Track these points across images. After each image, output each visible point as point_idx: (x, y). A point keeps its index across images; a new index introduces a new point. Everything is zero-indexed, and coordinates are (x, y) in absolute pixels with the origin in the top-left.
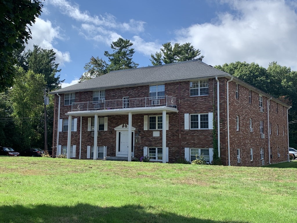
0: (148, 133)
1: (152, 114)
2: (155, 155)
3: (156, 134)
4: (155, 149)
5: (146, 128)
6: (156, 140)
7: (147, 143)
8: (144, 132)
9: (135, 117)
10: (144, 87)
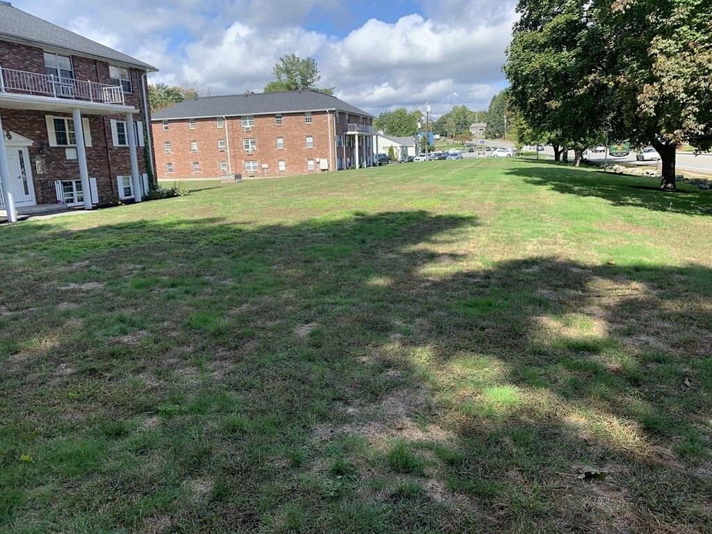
0: (58, 152)
1: (60, 113)
2: (72, 195)
3: (70, 154)
4: (71, 183)
5: (53, 142)
6: (74, 165)
7: (59, 173)
8: (50, 149)
9: (26, 116)
10: (35, 50)
